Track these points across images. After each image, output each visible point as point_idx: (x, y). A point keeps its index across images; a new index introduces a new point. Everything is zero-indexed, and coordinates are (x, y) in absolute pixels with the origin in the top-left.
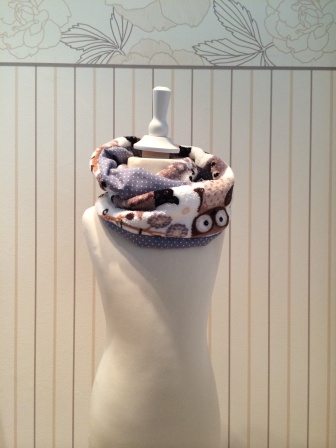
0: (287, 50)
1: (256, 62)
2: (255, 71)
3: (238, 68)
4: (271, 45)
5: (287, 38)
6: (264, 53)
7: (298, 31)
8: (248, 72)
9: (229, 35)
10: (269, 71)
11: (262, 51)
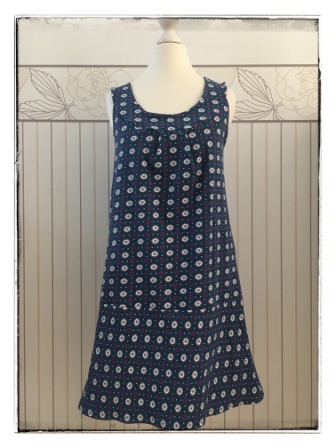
0: (292, 108)
1: (270, 117)
2: (269, 124)
3: (256, 121)
4: (281, 104)
5: (293, 99)
6: (275, 110)
7: (300, 94)
8: (264, 124)
9: (249, 98)
10: (279, 124)
11: (274, 109)
